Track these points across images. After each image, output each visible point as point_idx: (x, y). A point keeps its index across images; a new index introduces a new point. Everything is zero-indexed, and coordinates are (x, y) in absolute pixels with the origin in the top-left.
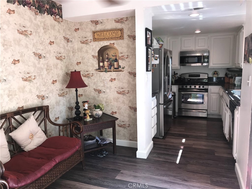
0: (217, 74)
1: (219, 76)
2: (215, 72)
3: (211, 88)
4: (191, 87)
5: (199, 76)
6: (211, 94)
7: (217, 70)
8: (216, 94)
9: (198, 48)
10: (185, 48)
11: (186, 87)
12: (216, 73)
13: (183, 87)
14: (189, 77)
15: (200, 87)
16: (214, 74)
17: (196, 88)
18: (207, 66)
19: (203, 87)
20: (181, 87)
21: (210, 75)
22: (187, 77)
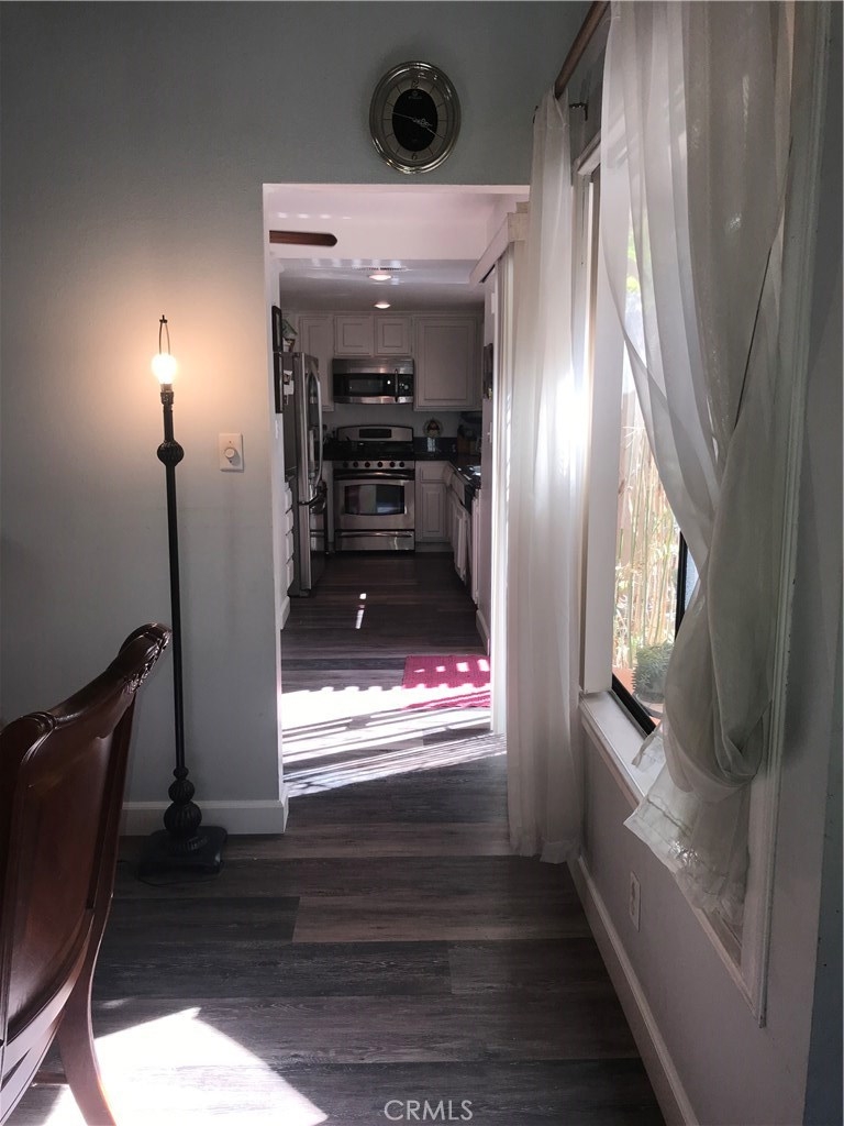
0: (437, 428)
1: (443, 436)
2: (433, 421)
3: (422, 467)
4: (367, 465)
5: (388, 433)
6: (424, 485)
7: (436, 418)
8: (434, 486)
9: (382, 351)
10: (347, 350)
11: (356, 465)
12: (433, 426)
13: (346, 465)
14: (361, 436)
15: (392, 465)
16: (429, 428)
17: (383, 467)
18: (410, 405)
19: (402, 465)
20: (340, 465)
21: (420, 433)
22: (355, 437)
